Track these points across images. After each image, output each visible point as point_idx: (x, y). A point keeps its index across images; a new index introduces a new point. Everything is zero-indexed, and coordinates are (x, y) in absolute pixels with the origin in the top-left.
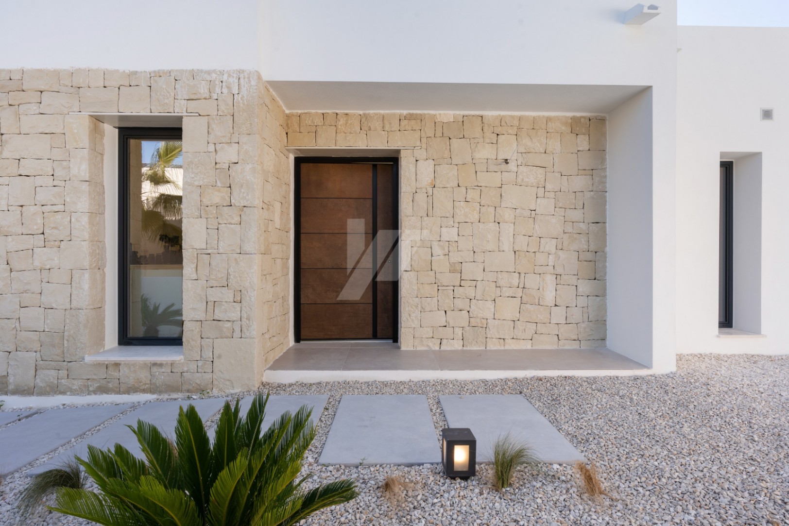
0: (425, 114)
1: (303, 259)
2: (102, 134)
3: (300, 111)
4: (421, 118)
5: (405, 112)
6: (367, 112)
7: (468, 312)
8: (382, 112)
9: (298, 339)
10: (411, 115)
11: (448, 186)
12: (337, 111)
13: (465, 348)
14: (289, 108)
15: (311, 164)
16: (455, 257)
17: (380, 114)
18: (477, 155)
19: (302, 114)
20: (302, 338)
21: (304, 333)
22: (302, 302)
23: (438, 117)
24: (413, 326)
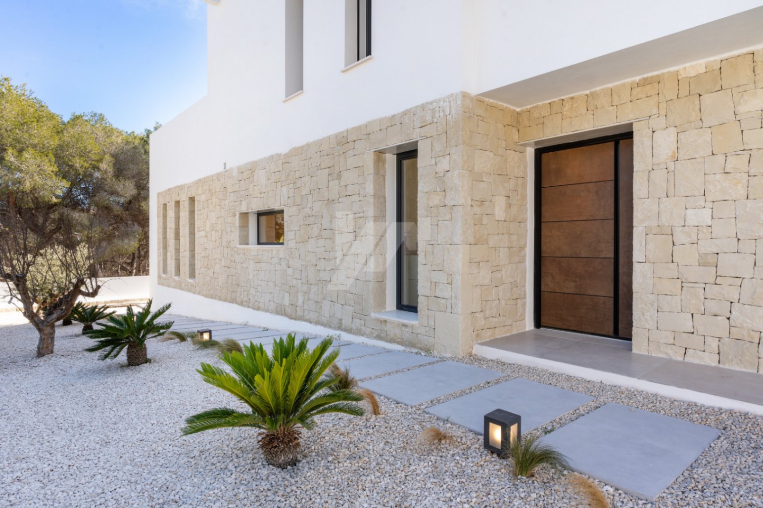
0: (663, 74)
1: (544, 248)
2: (384, 162)
3: (529, 107)
4: (658, 80)
5: (637, 79)
6: (594, 90)
7: (729, 319)
8: (610, 85)
9: (538, 324)
10: (645, 79)
11: (696, 156)
12: (563, 98)
13: (721, 366)
14: (518, 106)
15: (551, 153)
16: (707, 247)
17: (608, 88)
18: (742, 109)
19: (531, 108)
20: (542, 324)
21: (544, 320)
22: (542, 290)
23: (682, 72)
24: (648, 327)
